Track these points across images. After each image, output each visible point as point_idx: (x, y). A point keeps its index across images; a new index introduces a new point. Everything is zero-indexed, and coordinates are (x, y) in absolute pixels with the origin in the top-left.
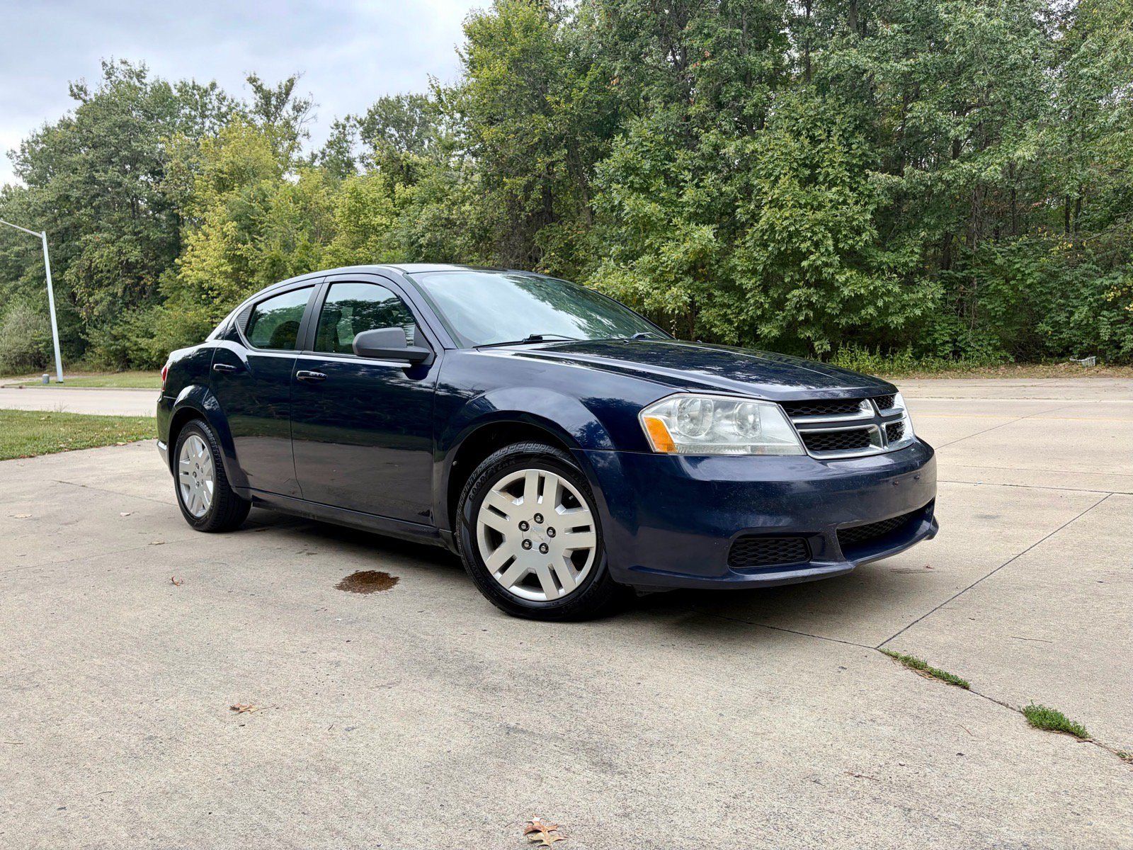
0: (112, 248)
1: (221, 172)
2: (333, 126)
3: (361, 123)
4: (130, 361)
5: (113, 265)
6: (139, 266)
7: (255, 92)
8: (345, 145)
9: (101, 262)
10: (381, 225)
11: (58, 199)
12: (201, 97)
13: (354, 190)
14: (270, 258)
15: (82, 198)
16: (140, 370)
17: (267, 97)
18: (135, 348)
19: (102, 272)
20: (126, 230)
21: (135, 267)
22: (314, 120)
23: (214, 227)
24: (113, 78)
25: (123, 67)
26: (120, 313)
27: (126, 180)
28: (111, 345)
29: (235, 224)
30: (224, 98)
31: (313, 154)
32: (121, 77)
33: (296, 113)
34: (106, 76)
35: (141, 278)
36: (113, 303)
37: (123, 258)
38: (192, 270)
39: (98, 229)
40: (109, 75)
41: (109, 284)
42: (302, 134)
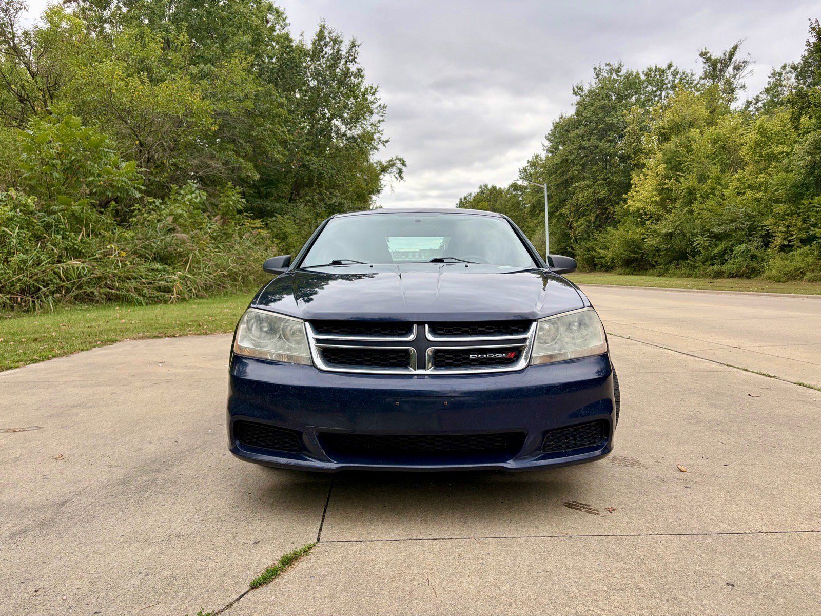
0: (590, 190)
1: (663, 128)
2: (770, 75)
3: (795, 68)
4: (595, 265)
5: (589, 202)
6: (606, 201)
7: (705, 63)
8: (780, 89)
9: (582, 200)
10: (783, 152)
11: (561, 162)
12: (660, 76)
13: (761, 126)
14: (687, 188)
15: (575, 159)
16: (601, 271)
17: (713, 64)
18: (599, 256)
19: (584, 206)
20: (599, 177)
21: (604, 202)
22: (750, 74)
23: (651, 169)
24: (601, 77)
25: (608, 68)
26: (592, 233)
27: (601, 144)
28: (585, 254)
29: (664, 165)
30: (677, 73)
31: (748, 102)
32: (605, 75)
33: (736, 72)
34: (595, 77)
35: (607, 209)
36: (588, 227)
37: (596, 196)
38: (634, 201)
39: (584, 179)
40: (598, 75)
41: (588, 214)
42: (739, 87)
